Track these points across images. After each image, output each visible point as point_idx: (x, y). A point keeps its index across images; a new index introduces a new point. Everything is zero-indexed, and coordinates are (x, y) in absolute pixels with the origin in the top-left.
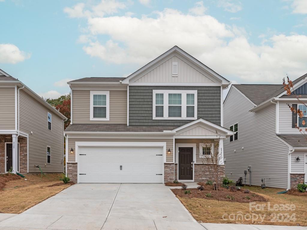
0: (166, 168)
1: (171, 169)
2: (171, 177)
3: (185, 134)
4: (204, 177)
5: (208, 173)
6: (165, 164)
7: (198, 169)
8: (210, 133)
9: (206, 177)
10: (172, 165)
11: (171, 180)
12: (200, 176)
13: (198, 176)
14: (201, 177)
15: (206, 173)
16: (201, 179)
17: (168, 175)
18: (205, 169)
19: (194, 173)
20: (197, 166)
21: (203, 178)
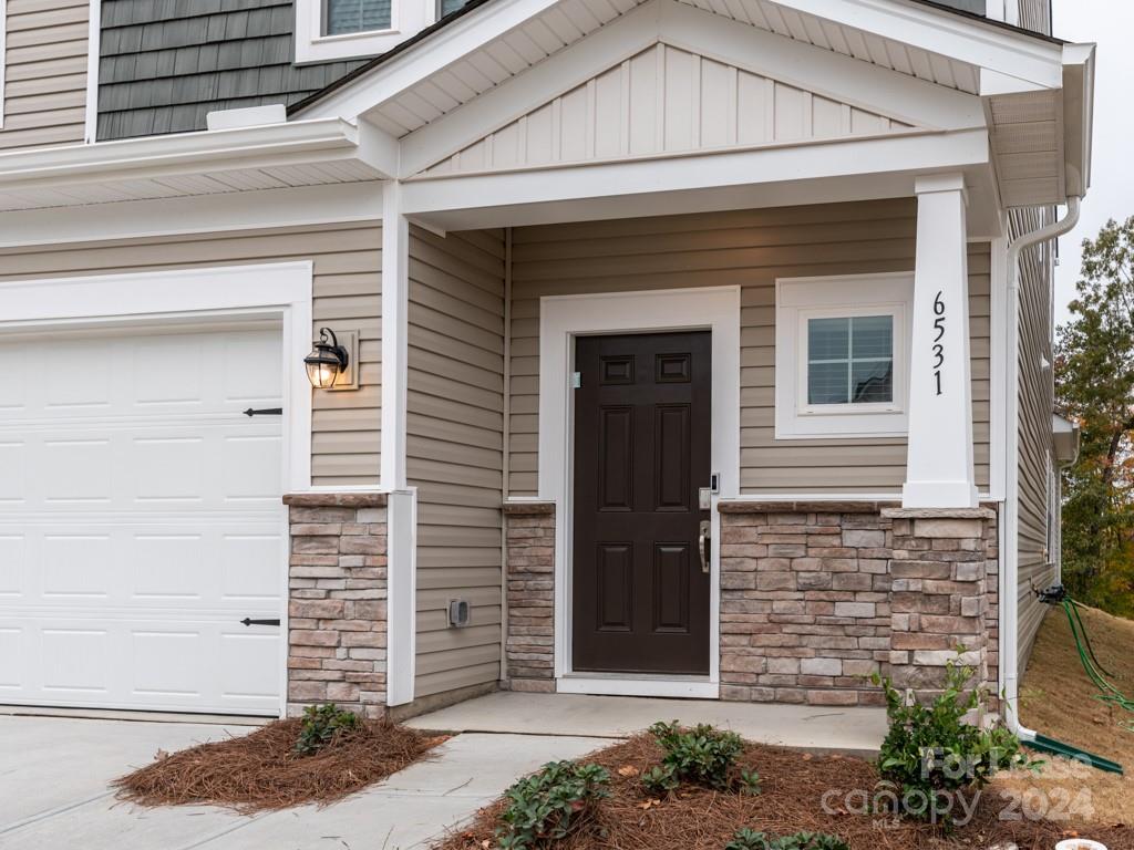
0: (311, 549)
1: (356, 561)
2: (355, 654)
3: (505, 153)
4: (818, 652)
5: (863, 607)
6: (296, 504)
7: (762, 565)
8: (795, 118)
9: (842, 654)
10: (364, 517)
11: (357, 693)
12: (775, 639)
13: (764, 639)
14: (793, 651)
15: (844, 610)
16: (786, 666)
17: (325, 634)
18: (838, 565)
19: (723, 603)
20: (751, 530)
21: (813, 666)
